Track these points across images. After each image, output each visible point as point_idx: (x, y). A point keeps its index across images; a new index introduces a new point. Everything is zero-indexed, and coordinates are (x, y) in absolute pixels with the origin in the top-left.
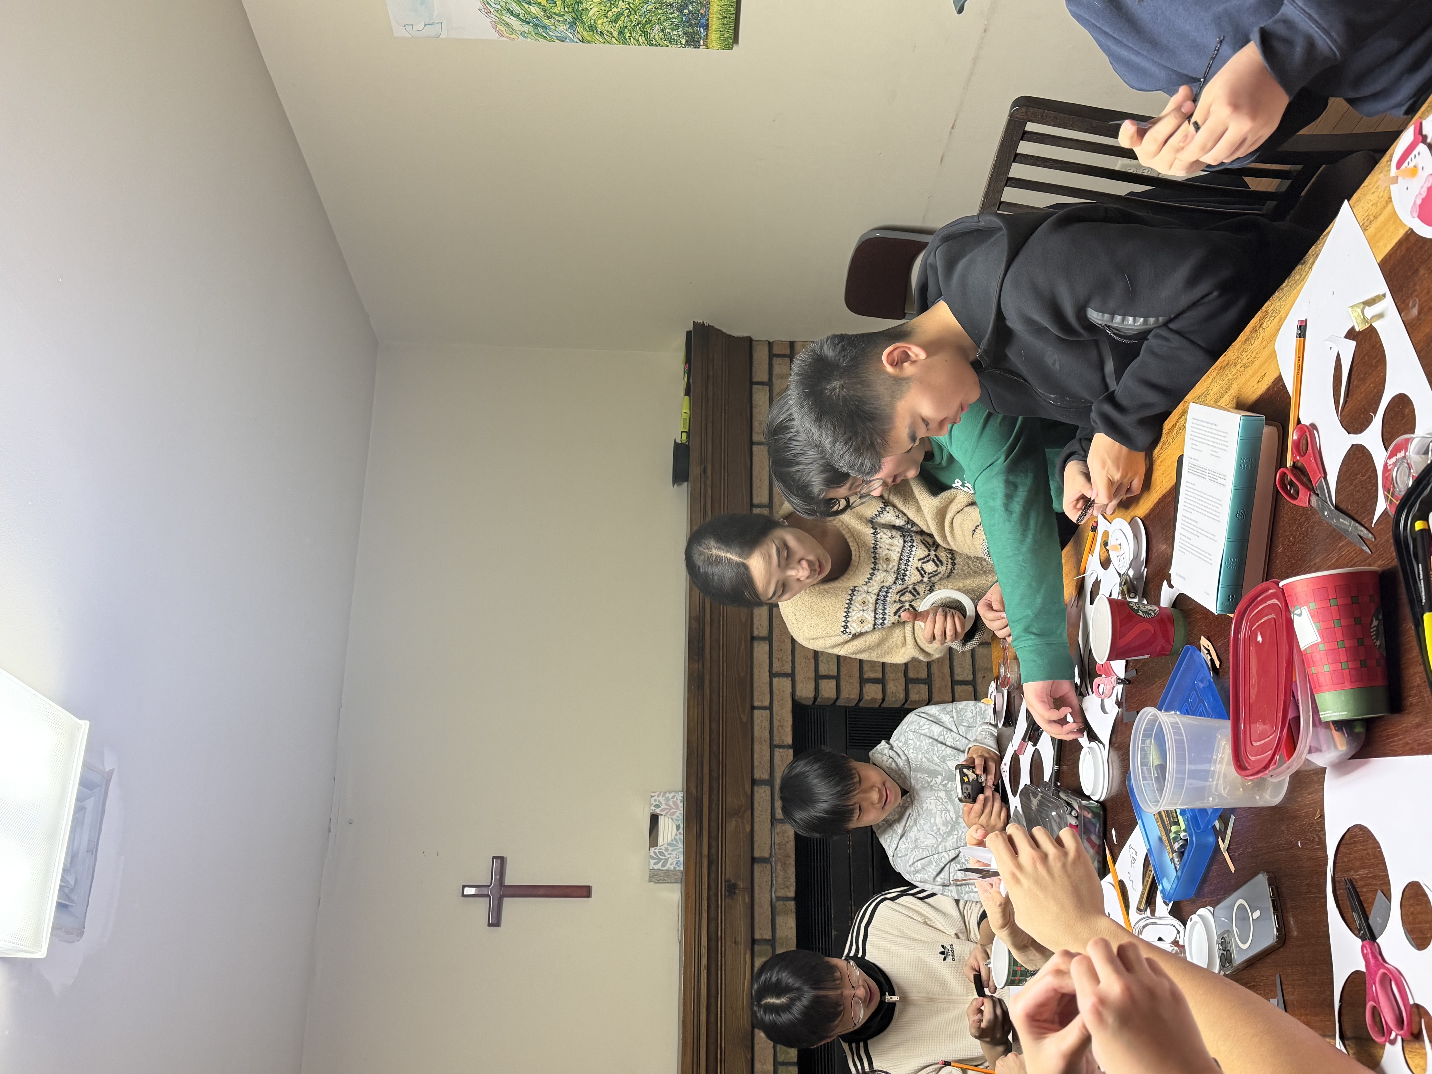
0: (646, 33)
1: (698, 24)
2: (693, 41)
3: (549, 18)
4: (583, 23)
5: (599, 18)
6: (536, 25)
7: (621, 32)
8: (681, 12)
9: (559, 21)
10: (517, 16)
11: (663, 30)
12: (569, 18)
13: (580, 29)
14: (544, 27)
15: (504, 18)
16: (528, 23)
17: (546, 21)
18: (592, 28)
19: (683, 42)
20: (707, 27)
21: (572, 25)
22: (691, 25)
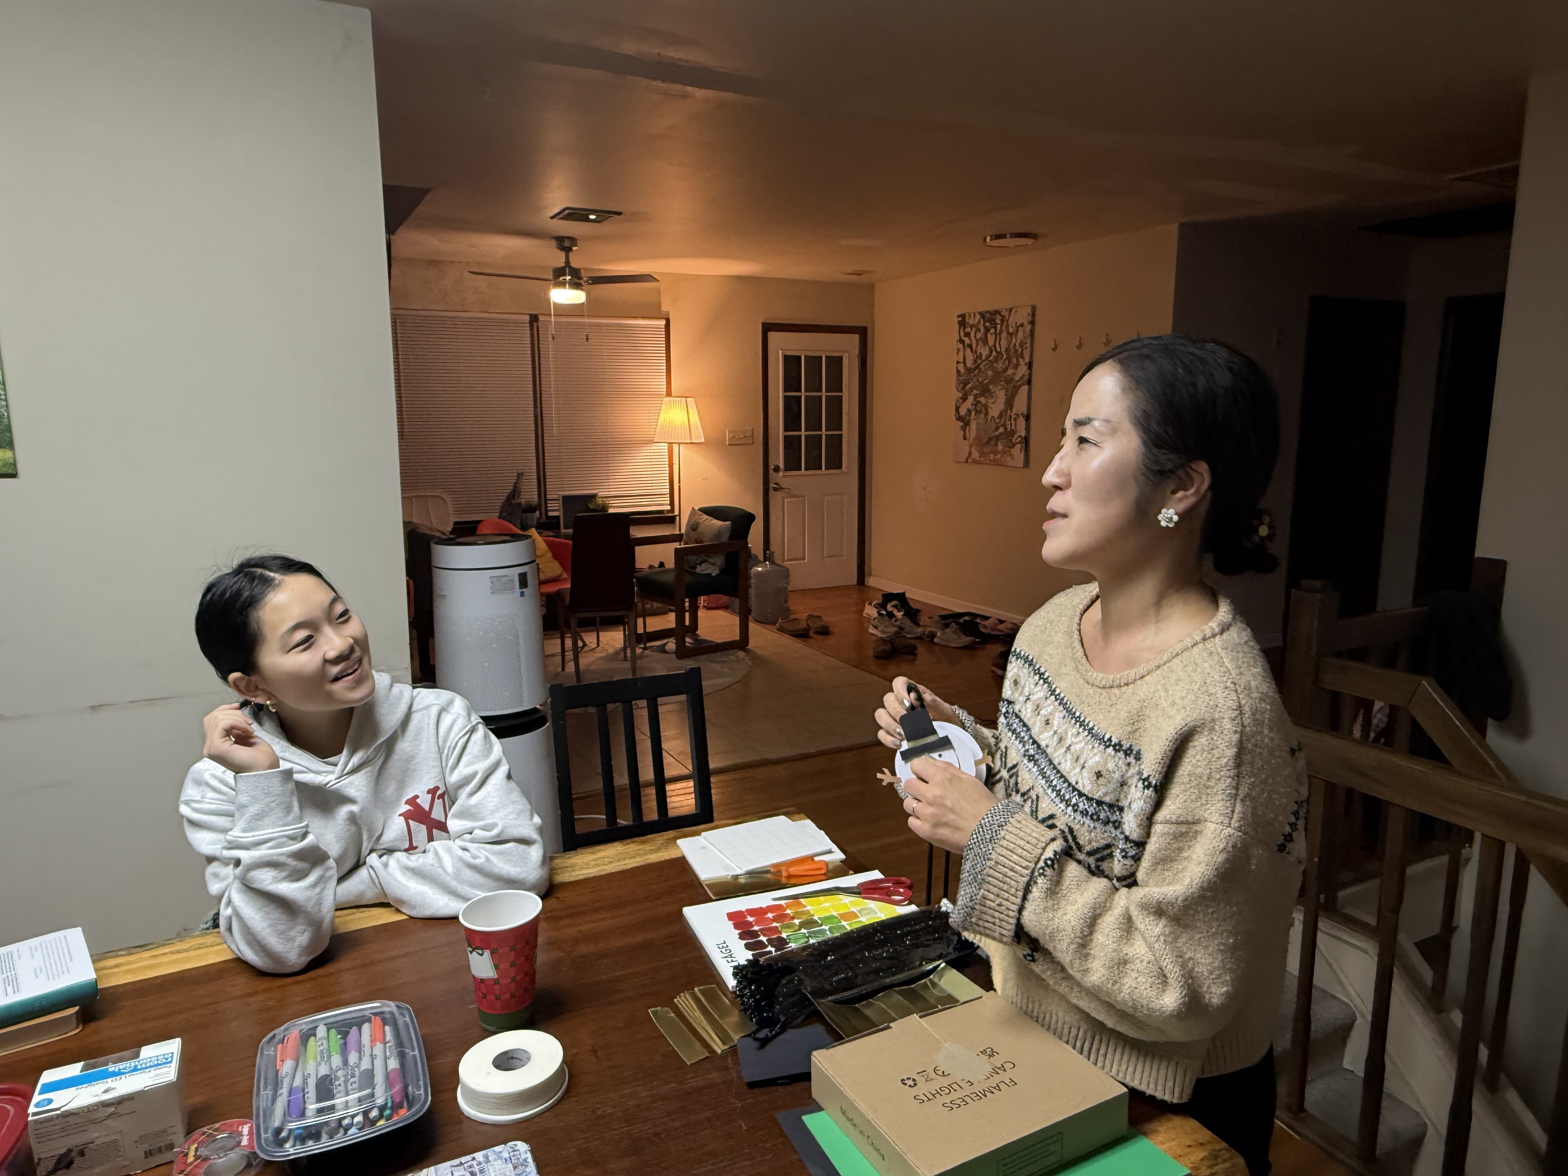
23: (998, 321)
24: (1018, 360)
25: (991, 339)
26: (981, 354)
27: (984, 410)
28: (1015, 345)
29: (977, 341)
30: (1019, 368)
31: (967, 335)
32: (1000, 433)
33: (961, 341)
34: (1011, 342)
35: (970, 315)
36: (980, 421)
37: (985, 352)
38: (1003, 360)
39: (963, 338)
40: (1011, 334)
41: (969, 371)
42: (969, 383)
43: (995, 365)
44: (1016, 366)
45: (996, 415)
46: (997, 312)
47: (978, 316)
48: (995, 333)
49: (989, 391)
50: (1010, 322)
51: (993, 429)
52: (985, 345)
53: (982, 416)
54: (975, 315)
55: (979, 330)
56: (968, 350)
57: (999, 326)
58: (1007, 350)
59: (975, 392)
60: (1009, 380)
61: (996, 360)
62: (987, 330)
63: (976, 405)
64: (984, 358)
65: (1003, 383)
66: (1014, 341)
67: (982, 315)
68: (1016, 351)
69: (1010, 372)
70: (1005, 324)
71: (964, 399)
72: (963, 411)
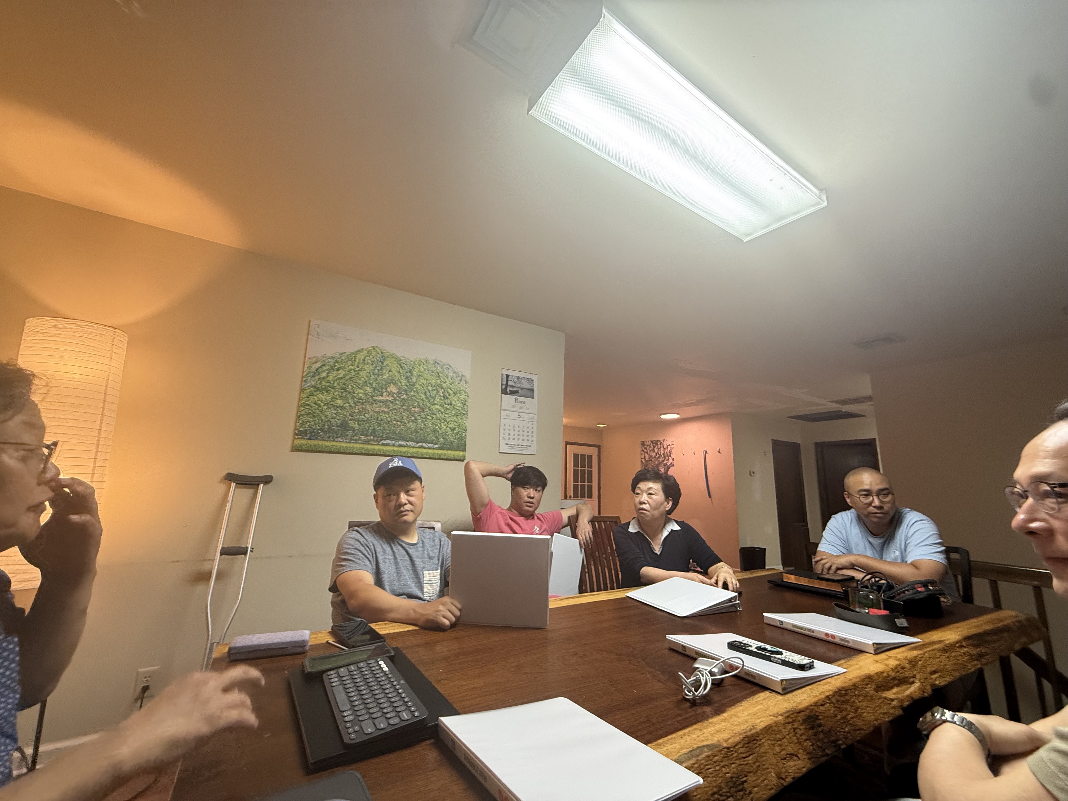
0: (307, 415)
1: (311, 436)
2: (299, 434)
3: (319, 379)
4: (315, 391)
5: (318, 398)
6: (315, 373)
7: (308, 405)
8: (319, 429)
9: (317, 382)
10: (321, 367)
11: (309, 421)
12: (319, 386)
13: (311, 389)
14: (313, 376)
15: (320, 362)
16: (316, 370)
17: (317, 378)
18: (312, 394)
19: (301, 429)
20: (309, 439)
21: (314, 387)
22: (311, 433)
23: (659, 444)
24: (669, 458)
25: (656, 450)
26: (652, 455)
28: (667, 452)
29: (650, 451)
31: (646, 448)
33: (643, 451)
35: (645, 441)
38: (662, 458)
40: (665, 449)
41: (647, 461)
46: (658, 440)
48: (658, 448)
50: (664, 445)
52: (654, 452)
54: (648, 441)
55: (651, 447)
56: (646, 454)
58: (664, 454)
60: (666, 465)
61: (659, 457)
67: (651, 441)
69: (665, 462)
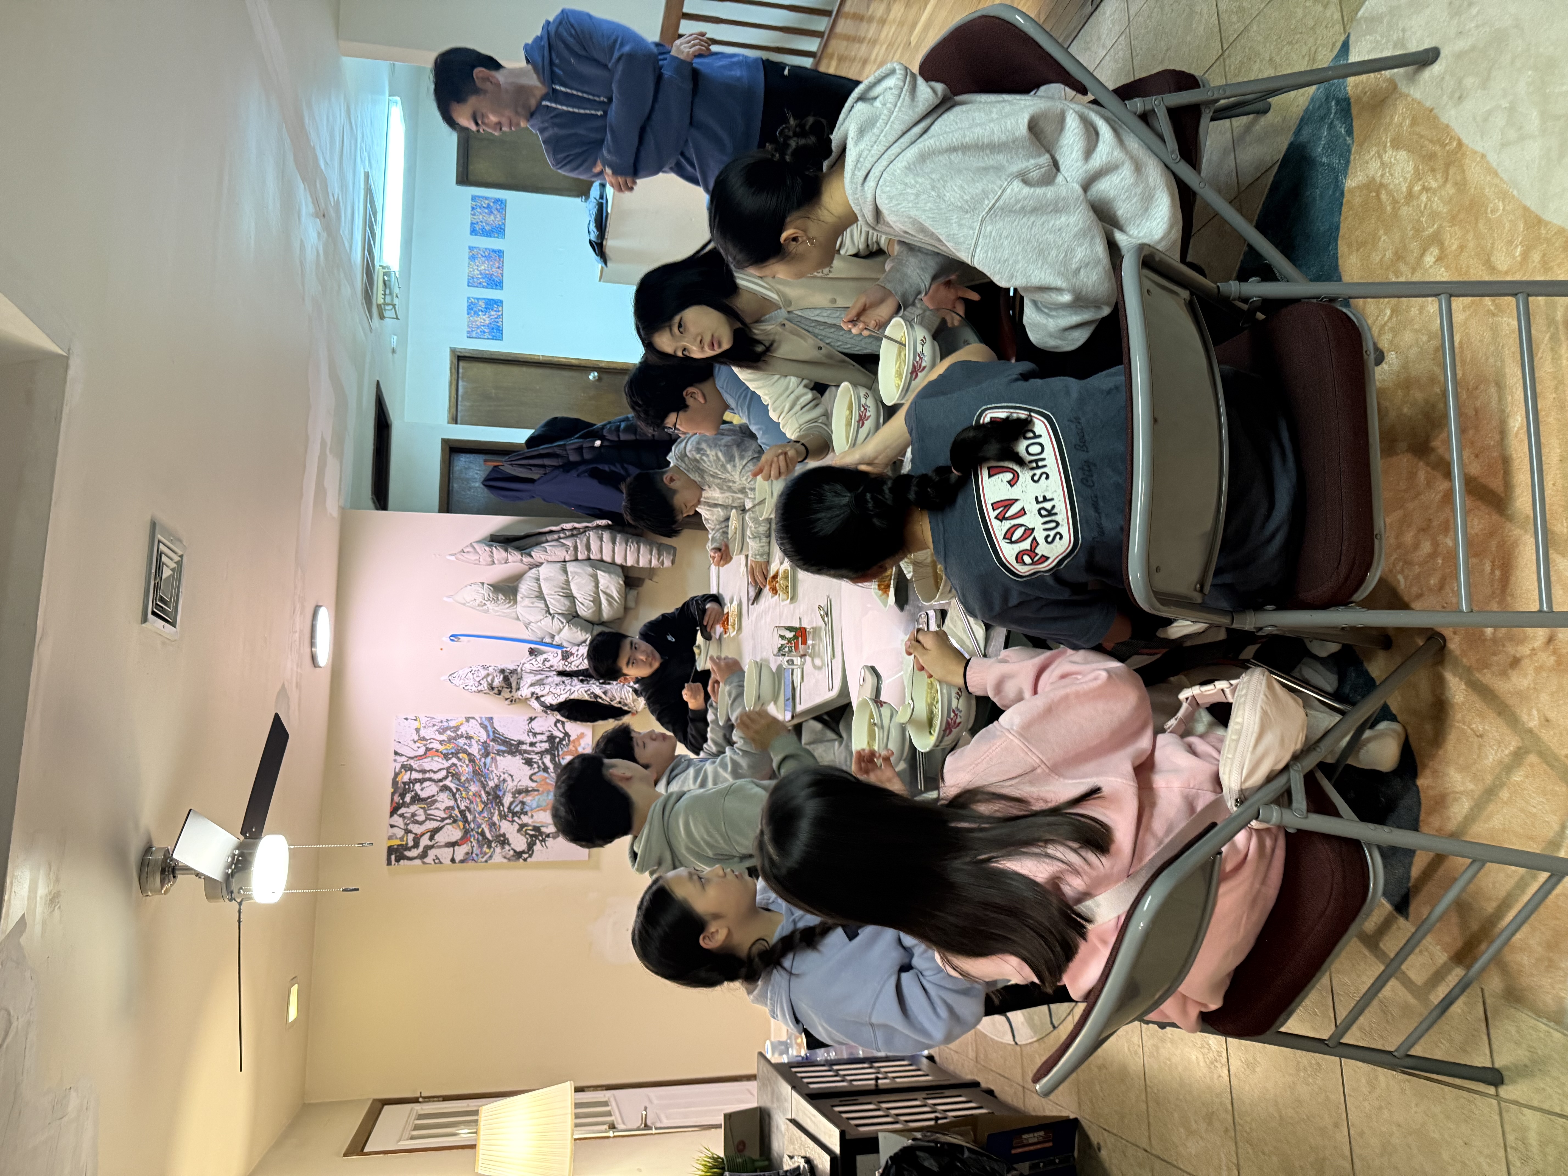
23: (406, 777)
24: (462, 736)
25: (430, 790)
26: (447, 808)
27: (521, 797)
28: (441, 742)
29: (429, 818)
30: (471, 734)
31: (417, 839)
32: (551, 761)
33: (424, 855)
34: (437, 751)
35: (390, 838)
36: (534, 805)
37: (445, 800)
38: (459, 763)
39: (421, 849)
40: (428, 750)
41: (467, 834)
42: (483, 834)
43: (463, 779)
44: (469, 738)
45: (527, 771)
46: (395, 783)
47: (397, 820)
48: (421, 781)
49: (497, 787)
50: (412, 754)
51: (546, 775)
52: (436, 801)
53: (528, 799)
54: (392, 826)
55: (414, 815)
56: (439, 838)
57: (415, 775)
58: (446, 757)
59: (496, 818)
61: (456, 776)
62: (416, 799)
63: (515, 814)
64: (451, 803)
65: (488, 760)
66: (436, 745)
67: (393, 812)
68: (450, 740)
69: (475, 750)
70: (412, 762)
71: (503, 841)
72: (519, 842)
